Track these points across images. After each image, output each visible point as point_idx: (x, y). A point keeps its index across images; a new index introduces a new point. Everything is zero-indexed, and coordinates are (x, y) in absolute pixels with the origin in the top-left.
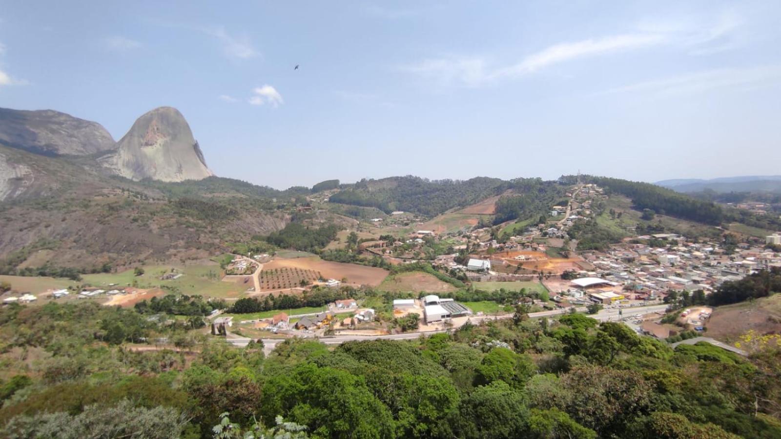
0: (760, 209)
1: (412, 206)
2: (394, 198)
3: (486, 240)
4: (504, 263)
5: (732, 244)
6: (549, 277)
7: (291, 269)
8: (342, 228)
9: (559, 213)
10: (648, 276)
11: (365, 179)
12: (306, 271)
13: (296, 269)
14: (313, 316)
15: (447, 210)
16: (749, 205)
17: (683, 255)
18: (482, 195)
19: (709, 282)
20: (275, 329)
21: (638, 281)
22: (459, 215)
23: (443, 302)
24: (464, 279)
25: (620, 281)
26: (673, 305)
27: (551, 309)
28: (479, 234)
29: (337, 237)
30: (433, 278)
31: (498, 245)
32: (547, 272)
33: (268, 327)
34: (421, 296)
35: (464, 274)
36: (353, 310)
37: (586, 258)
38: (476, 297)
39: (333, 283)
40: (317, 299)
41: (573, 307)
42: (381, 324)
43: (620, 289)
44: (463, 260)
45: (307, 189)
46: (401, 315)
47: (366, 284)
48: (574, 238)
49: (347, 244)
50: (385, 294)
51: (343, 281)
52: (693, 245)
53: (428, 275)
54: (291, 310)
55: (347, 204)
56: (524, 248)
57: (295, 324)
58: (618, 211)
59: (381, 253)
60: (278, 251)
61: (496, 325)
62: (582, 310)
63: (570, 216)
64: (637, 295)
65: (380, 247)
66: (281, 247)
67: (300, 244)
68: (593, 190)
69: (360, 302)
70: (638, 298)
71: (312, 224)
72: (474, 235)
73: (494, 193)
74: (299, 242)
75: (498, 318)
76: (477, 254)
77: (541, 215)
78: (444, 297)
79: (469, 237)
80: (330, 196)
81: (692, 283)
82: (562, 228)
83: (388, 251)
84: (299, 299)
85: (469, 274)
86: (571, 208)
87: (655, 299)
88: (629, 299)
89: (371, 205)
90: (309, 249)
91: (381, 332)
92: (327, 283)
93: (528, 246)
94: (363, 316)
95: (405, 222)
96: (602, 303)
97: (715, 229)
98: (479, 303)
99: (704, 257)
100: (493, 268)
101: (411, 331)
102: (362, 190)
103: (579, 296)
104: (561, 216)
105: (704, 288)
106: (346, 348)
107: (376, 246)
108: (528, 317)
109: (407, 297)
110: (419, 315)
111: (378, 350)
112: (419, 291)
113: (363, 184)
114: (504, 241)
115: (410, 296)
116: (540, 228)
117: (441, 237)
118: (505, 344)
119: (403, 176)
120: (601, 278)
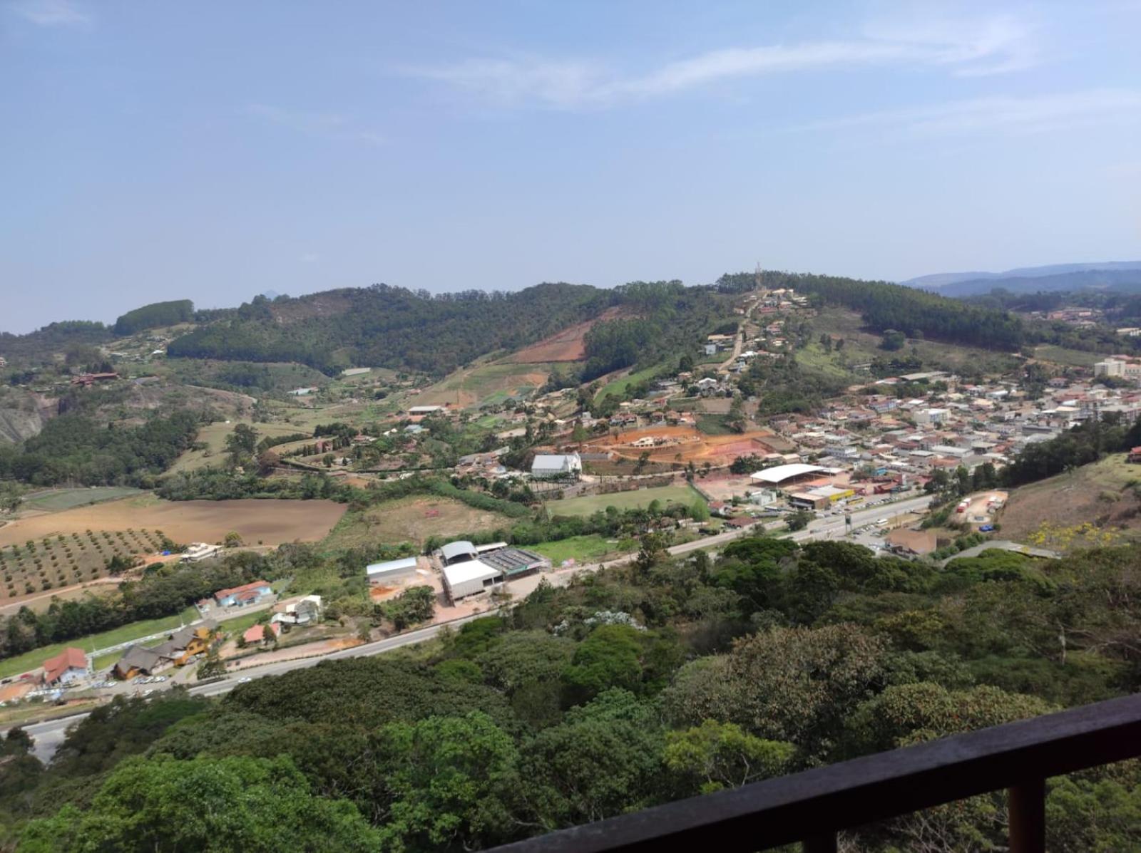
0: (1085, 319)
1: (391, 354)
2: (343, 339)
3: (567, 413)
4: (610, 455)
5: (1038, 380)
6: (706, 472)
7: (75, 536)
8: (209, 419)
9: (720, 349)
10: (895, 450)
11: (262, 296)
12: (119, 534)
13: (89, 533)
14: (158, 640)
15: (476, 357)
16: (1067, 313)
17: (956, 408)
18: (554, 322)
19: (1002, 448)
20: (56, 693)
21: (877, 461)
22: (504, 367)
23: (485, 552)
24: (526, 498)
25: (844, 464)
26: (941, 494)
27: (715, 533)
28: (551, 403)
29: (200, 440)
30: (453, 506)
31: (594, 422)
32: (702, 463)
33: (33, 693)
34: (431, 548)
35: (526, 489)
36: (267, 606)
37: (777, 430)
38: (556, 531)
39: (202, 551)
40: (162, 598)
41: (759, 522)
42: (342, 623)
43: (845, 479)
44: (521, 460)
45: (98, 326)
46: (390, 596)
47: (291, 541)
48: (753, 394)
49: (227, 455)
50: (342, 556)
51: (230, 542)
52: (974, 388)
53: (443, 501)
54: (92, 638)
55: (221, 358)
56: (651, 422)
57: (111, 668)
58: (836, 337)
59: (322, 465)
60: (28, 495)
61: (602, 580)
62: (775, 527)
63: (743, 352)
64: (876, 485)
65: (317, 453)
66: (35, 484)
67: (95, 470)
68: (788, 300)
69: (282, 584)
70: (879, 491)
71: (123, 416)
72: (540, 405)
73: (580, 314)
74: (91, 464)
75: (607, 565)
76: (548, 445)
77: (682, 354)
78: (485, 542)
79: (529, 412)
80: (169, 341)
81: (973, 453)
82: (727, 377)
83: (339, 460)
84: (110, 606)
85: (534, 487)
86: (745, 337)
87: (909, 489)
88: (864, 495)
89: (285, 358)
90: (123, 477)
91: (345, 642)
92: (186, 556)
93: (659, 418)
94: (294, 614)
95: (376, 390)
96: (813, 508)
97: (1010, 358)
98: (565, 543)
99: (992, 407)
100: (587, 469)
101: (416, 625)
102: (258, 323)
103: (768, 501)
104: (723, 355)
105: (994, 460)
106: (245, 697)
107: (306, 452)
108: (669, 555)
109: (399, 555)
110: (432, 589)
111: (327, 686)
112: (424, 537)
113: (260, 309)
114: (608, 412)
115: (405, 552)
116: (681, 379)
117: (466, 416)
118: (622, 616)
119: (364, 286)
120: (808, 463)
